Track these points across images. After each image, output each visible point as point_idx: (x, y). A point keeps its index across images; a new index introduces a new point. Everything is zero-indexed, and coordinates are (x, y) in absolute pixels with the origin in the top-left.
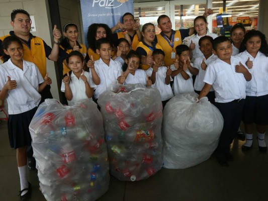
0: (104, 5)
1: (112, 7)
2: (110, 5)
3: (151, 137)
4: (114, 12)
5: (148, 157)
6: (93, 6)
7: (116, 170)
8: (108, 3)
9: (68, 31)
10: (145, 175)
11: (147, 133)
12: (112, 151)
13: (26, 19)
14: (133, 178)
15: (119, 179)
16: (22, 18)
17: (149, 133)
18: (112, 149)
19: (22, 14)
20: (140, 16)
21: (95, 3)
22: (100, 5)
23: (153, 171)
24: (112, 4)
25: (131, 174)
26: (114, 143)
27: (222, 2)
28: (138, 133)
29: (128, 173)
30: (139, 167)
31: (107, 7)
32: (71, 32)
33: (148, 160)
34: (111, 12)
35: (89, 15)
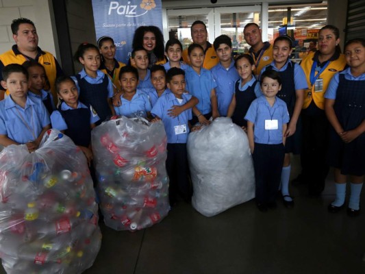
0: (123, 13)
1: (134, 15)
2: (131, 12)
3: (154, 175)
4: (137, 21)
5: (150, 199)
6: (109, 13)
7: (112, 218)
8: (130, 10)
9: (102, 47)
10: (148, 222)
11: (148, 170)
12: (106, 194)
13: (32, 29)
14: (134, 226)
15: (116, 229)
16: (27, 29)
17: (150, 169)
18: (106, 191)
19: (27, 24)
20: (181, 27)
21: (112, 10)
22: (119, 13)
23: (158, 217)
24: (134, 11)
25: (130, 221)
26: (107, 184)
27: (286, 10)
28: (137, 170)
29: (127, 221)
30: (141, 212)
31: (128, 14)
32: (106, 48)
33: (151, 202)
34: (133, 21)
35: (105, 25)
